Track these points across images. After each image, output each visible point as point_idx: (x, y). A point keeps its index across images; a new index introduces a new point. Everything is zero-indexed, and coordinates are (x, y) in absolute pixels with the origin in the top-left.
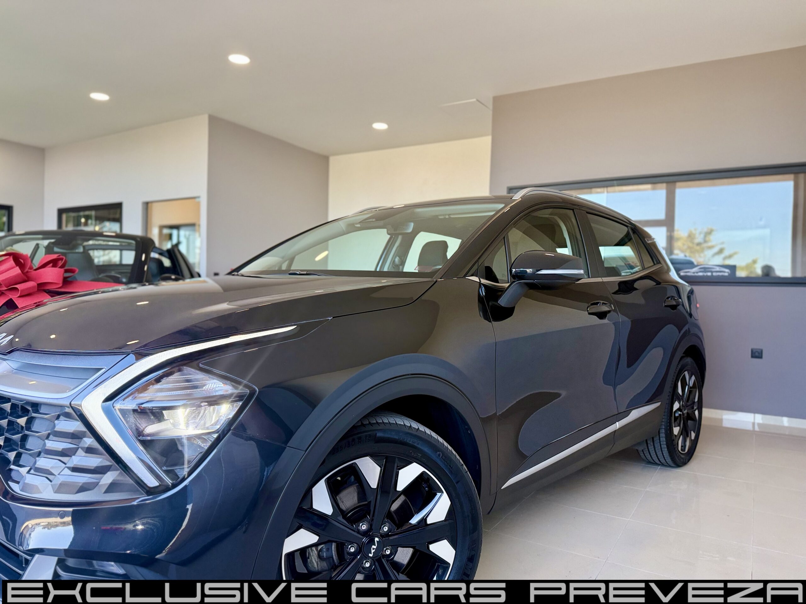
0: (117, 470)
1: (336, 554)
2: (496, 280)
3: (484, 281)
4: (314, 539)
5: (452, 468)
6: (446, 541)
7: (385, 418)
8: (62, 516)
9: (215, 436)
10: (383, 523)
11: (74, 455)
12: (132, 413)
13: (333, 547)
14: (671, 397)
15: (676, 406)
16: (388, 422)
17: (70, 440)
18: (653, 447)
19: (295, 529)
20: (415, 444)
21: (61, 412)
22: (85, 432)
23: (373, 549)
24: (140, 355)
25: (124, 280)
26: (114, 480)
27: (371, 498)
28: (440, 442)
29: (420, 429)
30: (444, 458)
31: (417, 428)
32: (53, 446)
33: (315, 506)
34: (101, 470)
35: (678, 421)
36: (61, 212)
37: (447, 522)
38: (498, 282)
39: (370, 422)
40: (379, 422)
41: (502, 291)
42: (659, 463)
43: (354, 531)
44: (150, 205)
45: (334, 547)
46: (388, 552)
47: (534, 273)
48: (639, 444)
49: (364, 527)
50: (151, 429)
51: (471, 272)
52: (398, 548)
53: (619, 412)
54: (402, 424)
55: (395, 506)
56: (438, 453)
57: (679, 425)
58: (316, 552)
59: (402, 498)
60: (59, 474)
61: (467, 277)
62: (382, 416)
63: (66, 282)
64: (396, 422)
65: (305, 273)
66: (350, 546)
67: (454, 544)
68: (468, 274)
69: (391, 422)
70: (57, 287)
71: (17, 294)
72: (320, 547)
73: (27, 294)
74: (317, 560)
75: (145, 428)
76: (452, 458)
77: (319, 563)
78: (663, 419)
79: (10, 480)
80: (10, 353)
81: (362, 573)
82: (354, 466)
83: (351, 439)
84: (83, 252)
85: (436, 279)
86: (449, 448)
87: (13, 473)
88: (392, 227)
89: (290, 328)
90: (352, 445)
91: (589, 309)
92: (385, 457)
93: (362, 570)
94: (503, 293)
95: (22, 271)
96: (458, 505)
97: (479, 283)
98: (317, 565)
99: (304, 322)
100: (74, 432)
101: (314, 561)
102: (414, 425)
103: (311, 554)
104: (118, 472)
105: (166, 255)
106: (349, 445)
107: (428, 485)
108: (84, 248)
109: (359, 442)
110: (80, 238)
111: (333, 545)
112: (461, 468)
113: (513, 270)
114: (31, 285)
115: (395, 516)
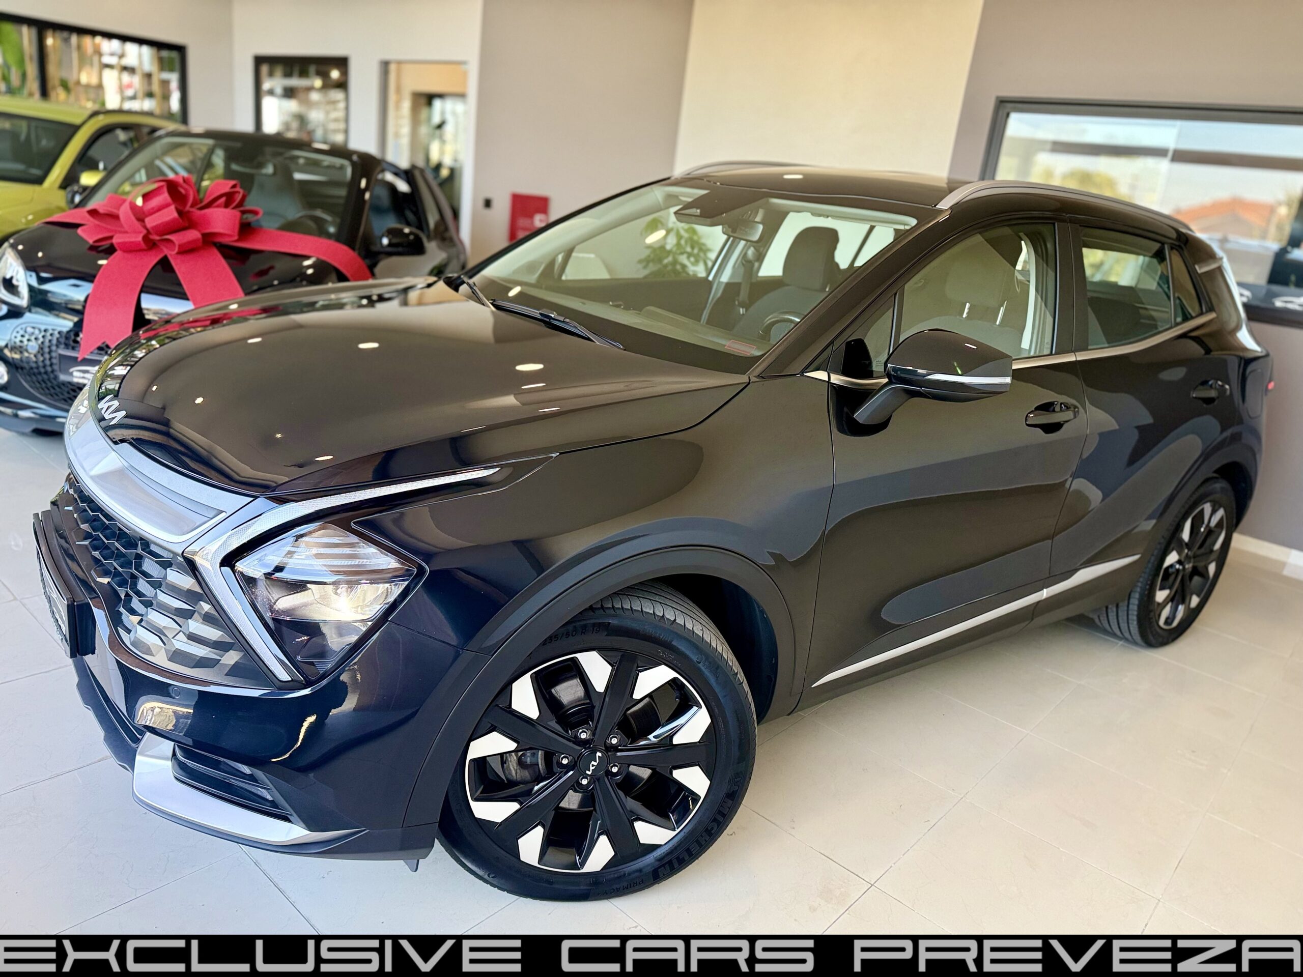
0: (241, 651)
1: (544, 764)
2: (866, 372)
3: (836, 379)
4: (511, 745)
5: (717, 677)
6: (697, 768)
7: (628, 600)
9: (368, 625)
10: (611, 733)
11: (190, 618)
14: (1163, 546)
15: (1172, 558)
16: (629, 607)
17: (185, 599)
18: (1115, 613)
19: (484, 732)
21: (173, 560)
22: (202, 595)
23: (593, 766)
24: (275, 500)
25: (332, 230)
26: (236, 662)
27: (597, 704)
29: (677, 620)
30: (708, 662)
31: (673, 618)
32: (166, 600)
33: (514, 706)
34: (222, 646)
35: (1172, 578)
36: (259, 62)
37: (702, 745)
38: (869, 374)
39: (602, 605)
40: (617, 607)
41: (871, 393)
42: (1119, 634)
43: (569, 739)
44: (391, 67)
45: (541, 754)
46: (615, 770)
49: (583, 736)
50: (286, 602)
51: (817, 363)
52: (629, 767)
53: (1051, 574)
54: (651, 611)
56: (700, 656)
57: (1170, 588)
58: (515, 758)
59: (647, 699)
60: (173, 638)
61: (806, 372)
62: (625, 594)
64: (641, 609)
66: (563, 756)
67: (709, 773)
68: (811, 366)
69: (634, 608)
70: (232, 240)
71: (173, 251)
72: (521, 753)
73: (187, 250)
74: (515, 768)
75: (277, 600)
76: (720, 663)
77: (518, 771)
78: (1140, 577)
79: (120, 625)
80: (119, 444)
81: (575, 791)
82: (575, 661)
83: (570, 628)
84: (275, 174)
85: (749, 378)
86: (719, 649)
87: (123, 617)
88: (729, 227)
89: (491, 472)
90: (573, 636)
91: (1029, 417)
92: (620, 654)
93: (576, 786)
94: (868, 399)
95: (180, 212)
96: (721, 725)
97: (827, 384)
98: (516, 773)
99: (514, 461)
100: (189, 591)
101: (512, 769)
102: (669, 614)
103: (509, 760)
104: (241, 654)
105: (403, 175)
106: (568, 635)
107: (681, 694)
108: (275, 167)
109: (582, 632)
110: (269, 150)
111: (540, 752)
112: (732, 679)
113: (889, 365)
114: (193, 235)
115: (633, 722)
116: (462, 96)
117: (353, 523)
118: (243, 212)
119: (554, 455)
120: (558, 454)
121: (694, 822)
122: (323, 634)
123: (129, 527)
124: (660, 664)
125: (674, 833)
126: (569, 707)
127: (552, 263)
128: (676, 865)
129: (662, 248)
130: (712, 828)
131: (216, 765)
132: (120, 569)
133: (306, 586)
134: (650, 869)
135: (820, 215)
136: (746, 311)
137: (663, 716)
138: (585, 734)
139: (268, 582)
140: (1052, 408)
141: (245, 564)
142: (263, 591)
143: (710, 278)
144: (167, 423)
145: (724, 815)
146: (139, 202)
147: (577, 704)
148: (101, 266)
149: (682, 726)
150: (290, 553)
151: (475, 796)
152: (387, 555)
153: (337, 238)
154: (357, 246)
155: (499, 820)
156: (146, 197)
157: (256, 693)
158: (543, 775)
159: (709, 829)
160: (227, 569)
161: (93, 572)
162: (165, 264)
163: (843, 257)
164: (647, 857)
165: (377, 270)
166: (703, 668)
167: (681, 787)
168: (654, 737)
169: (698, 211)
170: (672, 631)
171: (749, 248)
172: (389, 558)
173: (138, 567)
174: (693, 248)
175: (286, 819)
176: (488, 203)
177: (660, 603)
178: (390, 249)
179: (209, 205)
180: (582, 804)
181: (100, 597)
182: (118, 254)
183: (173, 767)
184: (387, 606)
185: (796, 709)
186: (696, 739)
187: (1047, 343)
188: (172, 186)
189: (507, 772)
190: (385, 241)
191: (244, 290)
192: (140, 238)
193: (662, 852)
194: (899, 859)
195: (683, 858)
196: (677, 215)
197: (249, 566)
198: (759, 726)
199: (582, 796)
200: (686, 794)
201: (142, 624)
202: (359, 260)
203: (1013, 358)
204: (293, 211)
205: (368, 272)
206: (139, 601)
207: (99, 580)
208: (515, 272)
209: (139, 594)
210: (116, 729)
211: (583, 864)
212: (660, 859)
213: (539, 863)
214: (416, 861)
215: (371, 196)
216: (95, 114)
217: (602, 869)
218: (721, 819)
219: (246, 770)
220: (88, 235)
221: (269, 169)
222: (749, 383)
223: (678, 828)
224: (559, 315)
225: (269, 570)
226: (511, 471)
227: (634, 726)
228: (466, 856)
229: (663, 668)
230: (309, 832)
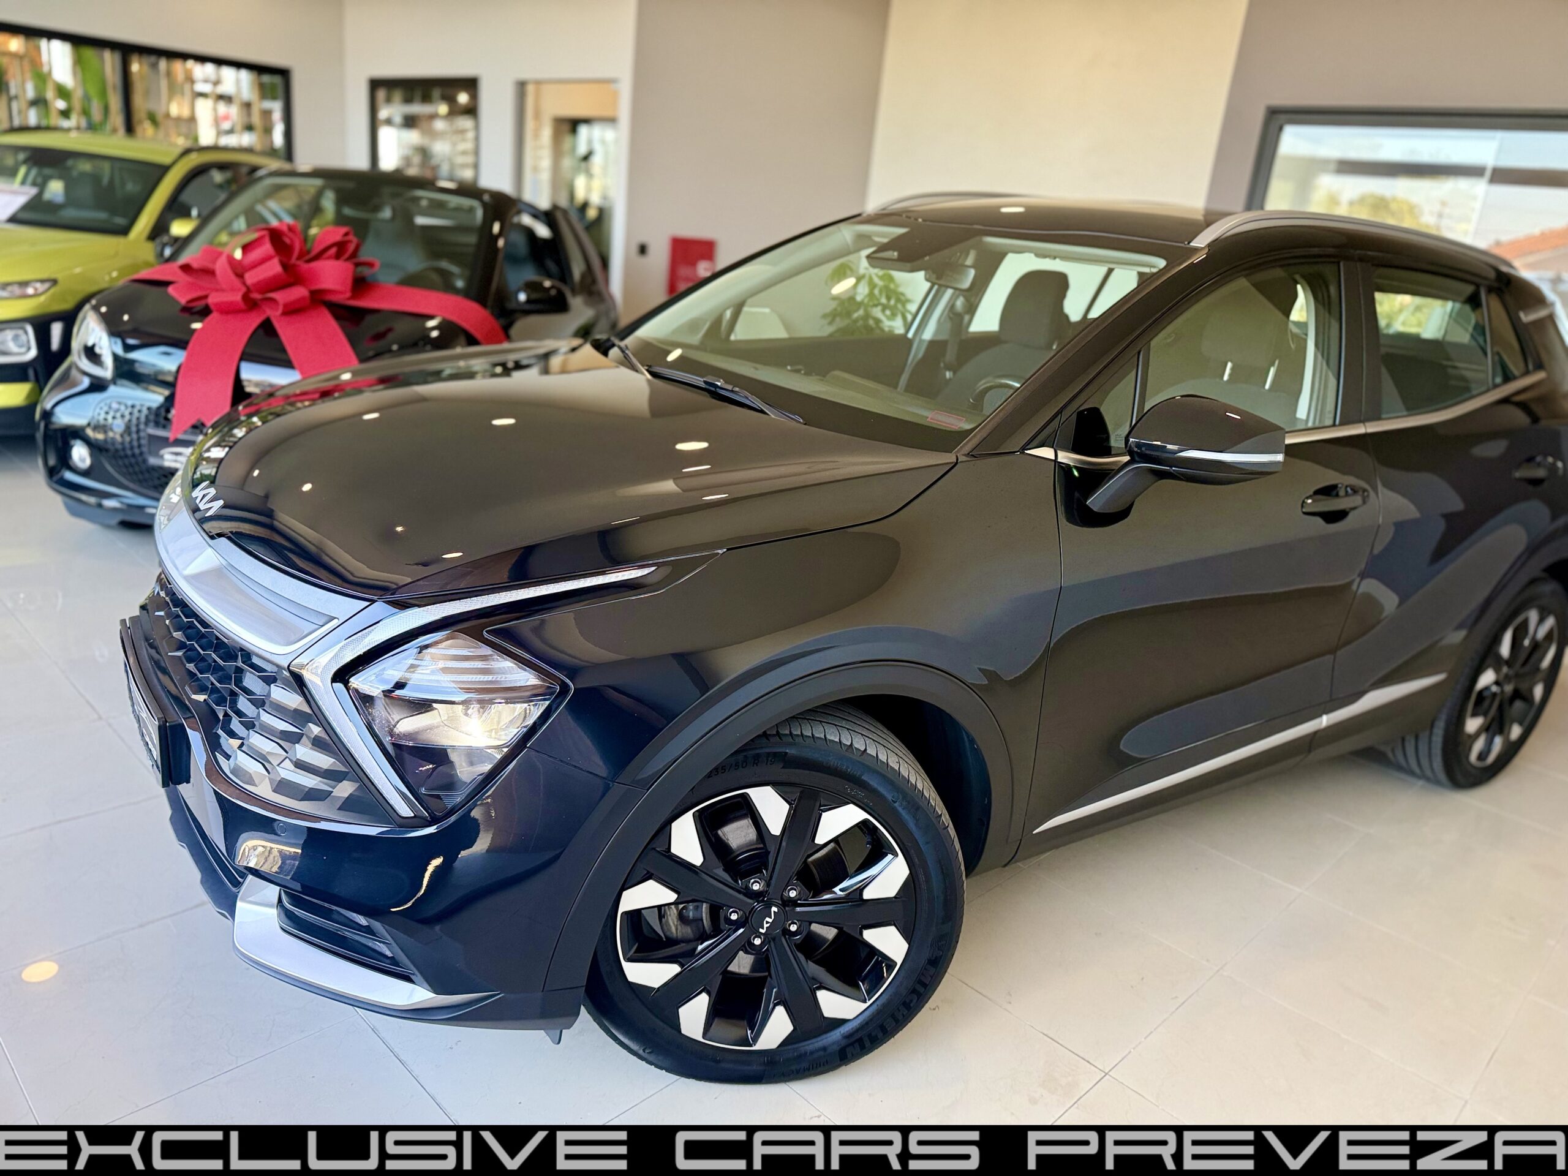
0: (357, 782)
1: (709, 919)
2: (1103, 448)
3: (1065, 457)
7: (808, 725)
9: (503, 752)
10: (789, 885)
11: (298, 743)
14: (1475, 662)
15: (1487, 678)
16: (811, 734)
17: (291, 721)
18: (1413, 746)
19: (639, 879)
21: (278, 675)
22: (311, 715)
23: (767, 922)
25: (460, 284)
26: (351, 795)
27: (772, 848)
28: (903, 776)
30: (905, 803)
31: (862, 748)
32: (270, 721)
33: (674, 850)
34: (334, 776)
36: (374, 85)
37: (900, 900)
38: (1107, 455)
39: (778, 732)
40: (795, 733)
43: (739, 892)
45: (706, 908)
46: (793, 928)
49: (756, 887)
50: (408, 724)
51: (1041, 437)
52: (811, 924)
53: (1334, 698)
54: (837, 740)
57: (1485, 715)
58: (675, 911)
60: (278, 765)
61: (1027, 450)
62: (805, 719)
66: (731, 910)
67: (907, 934)
68: (1032, 443)
69: (817, 735)
70: (344, 298)
71: (277, 310)
72: (682, 906)
73: (292, 310)
74: (676, 923)
75: (398, 722)
76: (921, 803)
77: (679, 927)
78: (1445, 702)
79: (219, 750)
80: (215, 538)
81: (747, 952)
82: (746, 797)
83: (741, 757)
84: (393, 218)
85: (957, 456)
86: (920, 786)
87: (222, 741)
88: (934, 272)
89: (646, 571)
90: (743, 767)
91: (1306, 503)
92: (799, 790)
93: (748, 947)
94: (1103, 483)
95: (284, 265)
96: (922, 878)
97: (1053, 463)
98: (677, 929)
99: (672, 558)
100: (296, 710)
101: (671, 924)
102: (857, 742)
103: (668, 913)
104: (357, 785)
105: (543, 218)
106: (737, 765)
107: (873, 839)
108: (394, 210)
109: (754, 763)
110: (386, 190)
111: (705, 905)
112: (935, 822)
113: (1131, 440)
114: (299, 292)
115: (815, 871)
116: (611, 120)
117: (486, 631)
118: (357, 265)
119: (720, 552)
120: (725, 550)
121: (890, 991)
122: (452, 762)
123: (228, 636)
124: (848, 803)
125: (865, 1006)
126: (738, 853)
127: (718, 322)
128: (867, 1044)
129: (852, 299)
130: (911, 1001)
131: (327, 914)
132: (218, 685)
133: (432, 706)
134: (836, 1048)
135: (1045, 256)
136: (955, 373)
137: (851, 866)
138: (758, 885)
139: (387, 700)
140: (1334, 493)
141: (360, 680)
142: (380, 711)
143: (910, 335)
144: (270, 514)
145: (925, 985)
146: (238, 254)
147: (749, 848)
148: (195, 330)
149: (874, 877)
150: (413, 667)
151: (627, 957)
152: (525, 670)
153: (466, 293)
154: (490, 303)
155: (656, 986)
156: (246, 248)
157: (373, 831)
158: (708, 932)
159: (908, 1001)
160: (339, 686)
161: (187, 688)
162: (267, 328)
163: (1074, 308)
164: (832, 1033)
165: (514, 331)
166: (900, 809)
167: (873, 951)
168: (841, 890)
169: (896, 254)
170: (863, 764)
171: (957, 297)
172: (527, 673)
173: (239, 682)
174: (889, 298)
175: (407, 978)
176: (643, 250)
177: (848, 729)
178: (528, 307)
179: (318, 257)
180: (754, 969)
181: (194, 717)
182: (214, 316)
183: (279, 916)
184: (525, 730)
185: (1014, 860)
186: (892, 893)
187: (1330, 412)
188: (276, 236)
189: (665, 927)
190: (522, 297)
191: (358, 355)
192: (237, 297)
193: (851, 1027)
194: (1140, 1043)
195: (877, 1036)
196: (870, 260)
197: (366, 682)
198: (969, 880)
199: (755, 959)
200: (879, 960)
201: (243, 749)
202: (491, 319)
203: (1287, 430)
204: (414, 261)
205: (502, 335)
206: (240, 721)
207: (194, 697)
208: (674, 332)
209: (239, 714)
210: (215, 870)
211: (755, 1039)
212: (848, 1036)
213: (703, 1038)
214: (559, 1032)
215: (506, 243)
216: (187, 152)
217: (778, 1047)
218: (921, 990)
219: (362, 920)
220: (180, 295)
221: (387, 213)
222: (956, 463)
223: (869, 1000)
224: (726, 382)
225: (389, 687)
226: (670, 570)
227: (817, 876)
228: (618, 1027)
229: (851, 807)
230: (435, 995)
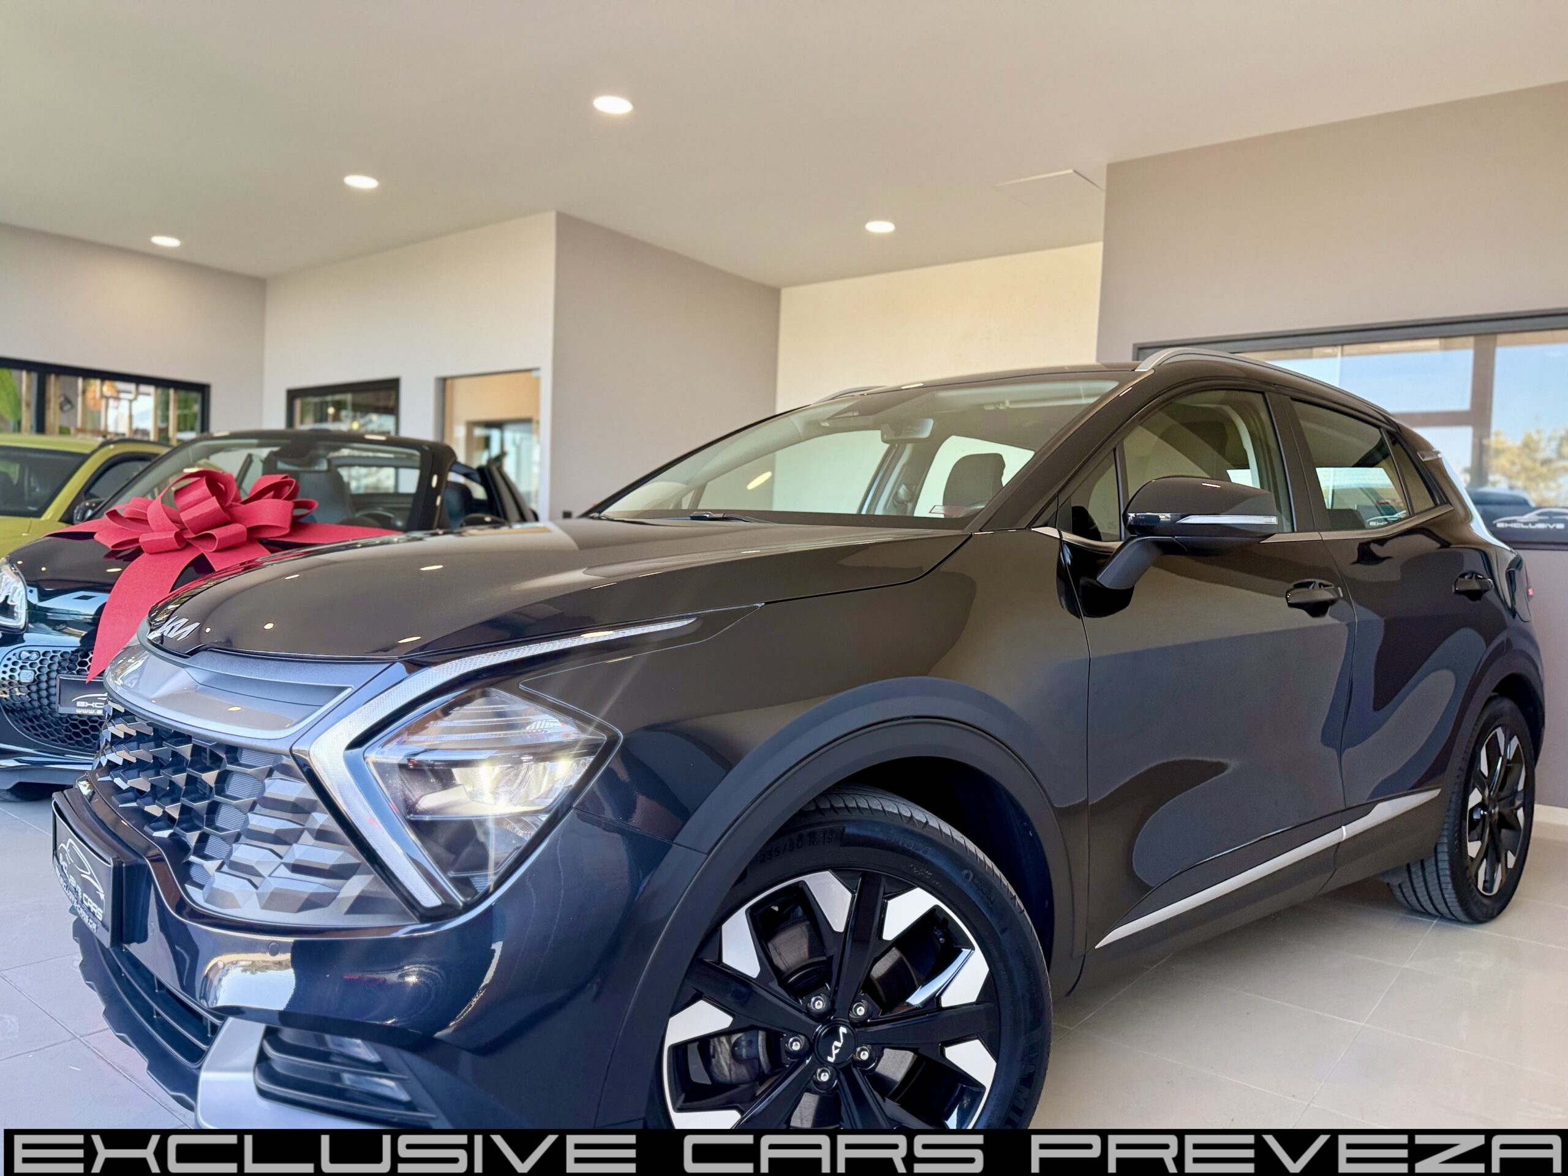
0: (370, 873)
2: (1096, 535)
3: (1068, 537)
4: (724, 1021)
5: (992, 902)
7: (862, 798)
8: (274, 950)
9: (544, 818)
10: (856, 1000)
11: (296, 841)
12: (397, 769)
13: (760, 1038)
15: (1475, 798)
16: (867, 807)
17: (289, 816)
18: (1421, 879)
19: (689, 998)
20: (920, 853)
21: (275, 765)
22: (315, 802)
23: (836, 1048)
24: (415, 665)
26: (363, 891)
27: (835, 950)
28: (970, 851)
29: (931, 823)
30: (976, 882)
31: (924, 821)
32: (260, 824)
34: (341, 872)
35: (1478, 829)
36: (293, 395)
37: (981, 1007)
38: (1099, 539)
39: (832, 806)
41: (1106, 556)
42: (1433, 912)
43: (800, 1011)
44: (449, 382)
45: (762, 1040)
46: (865, 1056)
47: (1173, 522)
48: (1394, 871)
49: (819, 1005)
50: (430, 800)
51: (1045, 517)
52: (883, 1049)
53: (1348, 806)
54: (896, 811)
55: (880, 969)
56: (966, 872)
57: (1481, 838)
58: (727, 1046)
59: (894, 955)
60: (270, 876)
61: (1034, 528)
62: (857, 794)
63: (297, 525)
64: (882, 807)
65: (720, 515)
66: (791, 1040)
67: (994, 1049)
68: (1038, 521)
69: (874, 807)
70: (280, 533)
71: (213, 548)
72: (735, 1037)
73: (228, 547)
74: (728, 1062)
75: (420, 798)
76: (993, 882)
77: (733, 1067)
78: (1444, 823)
79: (189, 879)
81: (812, 1092)
82: (802, 888)
83: (795, 836)
85: (970, 532)
86: (988, 863)
89: (686, 622)
90: (798, 847)
91: (1289, 595)
92: (859, 874)
94: (1108, 560)
95: (221, 505)
96: (1004, 975)
97: (1058, 542)
98: (730, 1070)
99: (711, 611)
100: (296, 801)
101: (723, 1064)
102: (917, 816)
103: (719, 1050)
104: (370, 878)
105: (477, 477)
106: (792, 846)
109: (810, 842)
111: (761, 1035)
113: (1131, 514)
114: (236, 529)
115: (879, 988)
117: (521, 684)
118: (298, 505)
119: (759, 605)
120: (763, 604)
122: (480, 839)
124: (916, 886)
132: (193, 804)
138: (821, 1003)
140: (1311, 587)
145: (1020, 1113)
149: (951, 980)
151: (677, 1105)
152: (566, 722)
156: (180, 493)
158: (766, 1071)
162: (200, 563)
167: (959, 1075)
169: (856, 413)
170: (927, 838)
172: (567, 726)
179: (253, 498)
182: (144, 557)
184: (570, 788)
186: (973, 997)
192: (172, 535)
200: (964, 1085)
201: (223, 869)
206: (220, 838)
209: (219, 829)
215: (444, 499)
216: (102, 445)
218: (1016, 1119)
220: (106, 542)
222: (972, 536)
226: (708, 622)
229: (918, 891)
